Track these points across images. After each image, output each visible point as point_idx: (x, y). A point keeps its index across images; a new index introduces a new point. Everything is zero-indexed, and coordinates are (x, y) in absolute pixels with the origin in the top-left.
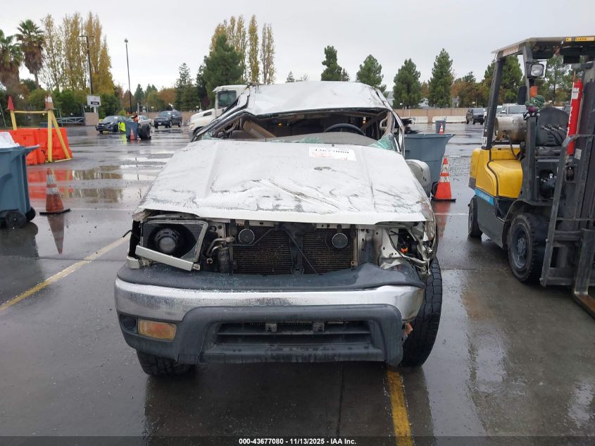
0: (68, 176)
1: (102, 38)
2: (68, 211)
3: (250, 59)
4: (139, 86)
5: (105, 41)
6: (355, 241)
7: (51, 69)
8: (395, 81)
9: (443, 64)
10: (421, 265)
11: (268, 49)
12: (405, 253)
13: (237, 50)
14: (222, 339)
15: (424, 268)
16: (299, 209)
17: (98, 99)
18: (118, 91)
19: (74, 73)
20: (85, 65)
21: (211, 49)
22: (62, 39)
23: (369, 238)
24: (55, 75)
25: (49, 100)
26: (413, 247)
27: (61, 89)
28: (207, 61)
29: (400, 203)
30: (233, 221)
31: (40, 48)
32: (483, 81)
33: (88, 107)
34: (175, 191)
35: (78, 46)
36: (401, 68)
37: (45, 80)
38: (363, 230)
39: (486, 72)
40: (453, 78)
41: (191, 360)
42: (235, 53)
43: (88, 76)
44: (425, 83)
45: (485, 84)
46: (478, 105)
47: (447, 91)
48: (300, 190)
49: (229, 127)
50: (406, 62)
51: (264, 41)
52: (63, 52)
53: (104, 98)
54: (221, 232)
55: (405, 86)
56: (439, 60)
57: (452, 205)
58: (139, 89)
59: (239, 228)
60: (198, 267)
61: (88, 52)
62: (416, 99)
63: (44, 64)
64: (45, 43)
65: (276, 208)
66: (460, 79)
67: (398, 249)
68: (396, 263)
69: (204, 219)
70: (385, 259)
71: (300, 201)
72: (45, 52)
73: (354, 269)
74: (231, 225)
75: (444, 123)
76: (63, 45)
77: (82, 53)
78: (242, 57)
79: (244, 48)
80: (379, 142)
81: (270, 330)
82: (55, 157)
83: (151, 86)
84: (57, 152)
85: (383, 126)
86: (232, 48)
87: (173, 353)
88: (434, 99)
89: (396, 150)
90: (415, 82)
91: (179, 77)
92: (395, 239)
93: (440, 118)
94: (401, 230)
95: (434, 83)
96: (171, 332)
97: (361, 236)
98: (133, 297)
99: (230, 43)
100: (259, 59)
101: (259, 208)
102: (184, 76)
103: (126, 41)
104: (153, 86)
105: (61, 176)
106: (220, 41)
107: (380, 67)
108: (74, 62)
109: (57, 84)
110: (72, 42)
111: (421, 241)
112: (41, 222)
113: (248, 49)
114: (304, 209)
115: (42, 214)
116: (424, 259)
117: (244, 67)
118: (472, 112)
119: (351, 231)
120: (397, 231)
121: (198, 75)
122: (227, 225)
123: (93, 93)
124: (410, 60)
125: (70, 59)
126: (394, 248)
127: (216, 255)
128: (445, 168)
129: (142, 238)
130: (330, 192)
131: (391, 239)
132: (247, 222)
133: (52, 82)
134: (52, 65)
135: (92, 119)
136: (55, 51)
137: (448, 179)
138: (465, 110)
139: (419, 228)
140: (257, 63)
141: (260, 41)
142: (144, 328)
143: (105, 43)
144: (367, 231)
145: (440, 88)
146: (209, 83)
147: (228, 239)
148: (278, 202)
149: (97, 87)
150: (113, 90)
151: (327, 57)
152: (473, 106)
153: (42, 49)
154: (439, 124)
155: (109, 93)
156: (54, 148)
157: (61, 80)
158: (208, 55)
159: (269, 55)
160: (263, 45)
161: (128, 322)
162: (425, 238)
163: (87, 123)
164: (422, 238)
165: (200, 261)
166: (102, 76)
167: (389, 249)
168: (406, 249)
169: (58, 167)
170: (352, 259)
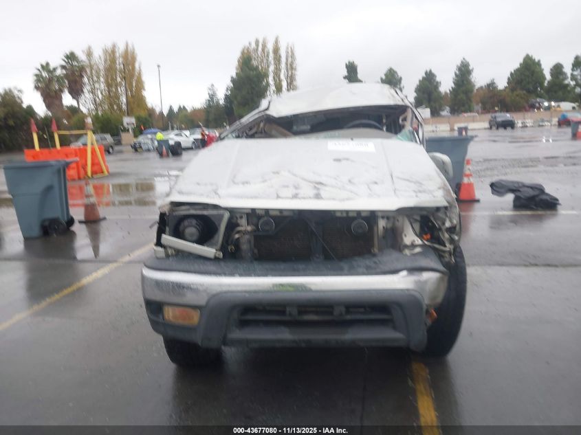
0: (105, 190)
1: (137, 65)
2: (104, 219)
3: (274, 78)
4: (171, 107)
5: (140, 68)
6: (375, 228)
7: (91, 94)
8: (415, 92)
9: (464, 72)
10: (444, 252)
11: (291, 67)
12: (427, 240)
13: (262, 69)
14: (244, 324)
15: (447, 255)
16: (318, 196)
17: (133, 120)
18: (151, 112)
19: (112, 98)
20: (121, 90)
21: (237, 69)
22: (101, 67)
23: (389, 226)
24: (95, 101)
25: (89, 120)
26: (436, 234)
27: (100, 113)
28: (233, 81)
29: (420, 189)
30: (253, 210)
31: (82, 77)
32: (506, 88)
33: (125, 128)
34: (198, 184)
35: (116, 73)
36: (421, 79)
37: (86, 105)
38: (383, 217)
39: (509, 79)
40: (474, 86)
41: (214, 344)
42: (260, 72)
43: (125, 100)
44: (446, 93)
45: (507, 90)
46: (501, 111)
47: (469, 99)
48: (318, 179)
49: (251, 129)
50: (426, 73)
51: (287, 59)
52: (102, 79)
53: (138, 119)
54: (243, 222)
55: (426, 96)
56: (460, 69)
57: (477, 205)
58: (171, 110)
59: (259, 217)
60: (221, 255)
61: (125, 78)
62: (438, 107)
63: (85, 90)
64: (86, 72)
65: (295, 196)
66: (482, 87)
67: (420, 236)
68: (418, 250)
69: (226, 209)
70: (406, 246)
71: (318, 189)
72: (85, 80)
73: (374, 255)
74: (253, 214)
75: (466, 129)
76: (102, 73)
77: (119, 80)
78: (266, 75)
79: (268, 67)
80: (399, 136)
81: (290, 314)
82: (94, 173)
83: (182, 107)
84: (96, 168)
85: (402, 121)
86: (257, 67)
87: (198, 338)
88: (456, 108)
89: (416, 141)
90: (436, 92)
91: (207, 97)
92: (417, 226)
93: (462, 125)
94: (422, 217)
95: (455, 91)
96: (195, 317)
97: (382, 224)
98: (159, 284)
99: (255, 63)
100: (282, 77)
101: (278, 197)
102: (212, 96)
103: (159, 66)
104: (184, 107)
105: (99, 189)
106: (246, 61)
107: (401, 78)
108: (112, 87)
109: (97, 109)
110: (110, 70)
111: (443, 228)
112: (80, 230)
113: (272, 68)
114: (323, 196)
115: (80, 222)
116: (447, 245)
117: (268, 84)
118: (495, 117)
119: (371, 217)
120: (418, 218)
121: (226, 95)
122: (248, 215)
123: (128, 115)
124: (430, 71)
125: (109, 85)
126: (416, 235)
127: (237, 244)
128: (468, 169)
129: (167, 229)
130: (350, 181)
131: (412, 226)
132: (267, 211)
133: (92, 107)
134: (93, 92)
135: (128, 138)
136: (95, 78)
137: (472, 180)
138: (489, 116)
139: (441, 214)
140: (280, 81)
141: (283, 60)
142: (170, 314)
143: (140, 70)
144: (388, 218)
145: (462, 96)
146: (235, 102)
147: (249, 228)
148: (297, 191)
149: (132, 110)
150: (146, 111)
151: (348, 72)
152: (496, 112)
153: (83, 77)
154: (460, 130)
155: (143, 114)
156: (93, 164)
157: (100, 105)
158: (234, 76)
159: (292, 73)
160: (287, 64)
161: (154, 308)
162: (448, 224)
163: (123, 142)
164: (444, 224)
165: (223, 248)
166: (137, 100)
167: (410, 237)
168: (429, 236)
169: (95, 182)
170: (372, 246)
